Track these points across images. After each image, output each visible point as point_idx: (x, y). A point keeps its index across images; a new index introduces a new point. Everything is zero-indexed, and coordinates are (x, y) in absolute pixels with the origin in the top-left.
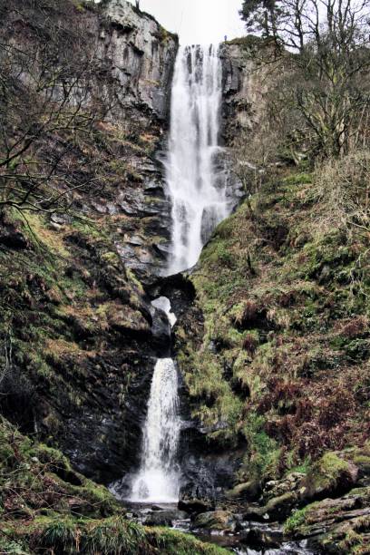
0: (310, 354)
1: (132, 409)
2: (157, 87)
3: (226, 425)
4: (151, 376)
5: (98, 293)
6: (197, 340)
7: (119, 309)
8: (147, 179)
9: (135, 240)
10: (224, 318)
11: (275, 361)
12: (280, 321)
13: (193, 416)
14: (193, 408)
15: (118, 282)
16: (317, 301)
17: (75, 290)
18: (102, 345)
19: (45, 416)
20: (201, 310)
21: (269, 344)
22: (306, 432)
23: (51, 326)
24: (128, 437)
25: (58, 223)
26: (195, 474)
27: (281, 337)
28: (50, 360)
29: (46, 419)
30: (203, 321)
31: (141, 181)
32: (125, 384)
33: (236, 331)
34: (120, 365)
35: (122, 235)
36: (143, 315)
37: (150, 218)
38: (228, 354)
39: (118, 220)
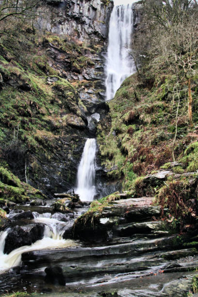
0: (158, 134)
1: (74, 161)
2: (103, 24)
3: (116, 168)
4: (84, 146)
5: (64, 110)
6: (107, 130)
7: (71, 117)
8: (96, 64)
9: (90, 91)
10: (120, 120)
11: (142, 138)
12: (145, 120)
13: (102, 164)
14: (103, 161)
15: (72, 104)
16: (165, 110)
17: (54, 109)
18: (63, 133)
19: (32, 163)
20: (111, 117)
21: (140, 131)
22: (149, 169)
23: (40, 124)
24: (71, 174)
25: (51, 82)
26: (100, 190)
27: (146, 128)
28: (37, 139)
29: (32, 164)
30: (111, 122)
31: (93, 65)
32: (71, 150)
33: (125, 125)
34: (70, 142)
35: (84, 89)
36: (83, 119)
37: (97, 81)
38: (120, 136)
39: (83, 83)
